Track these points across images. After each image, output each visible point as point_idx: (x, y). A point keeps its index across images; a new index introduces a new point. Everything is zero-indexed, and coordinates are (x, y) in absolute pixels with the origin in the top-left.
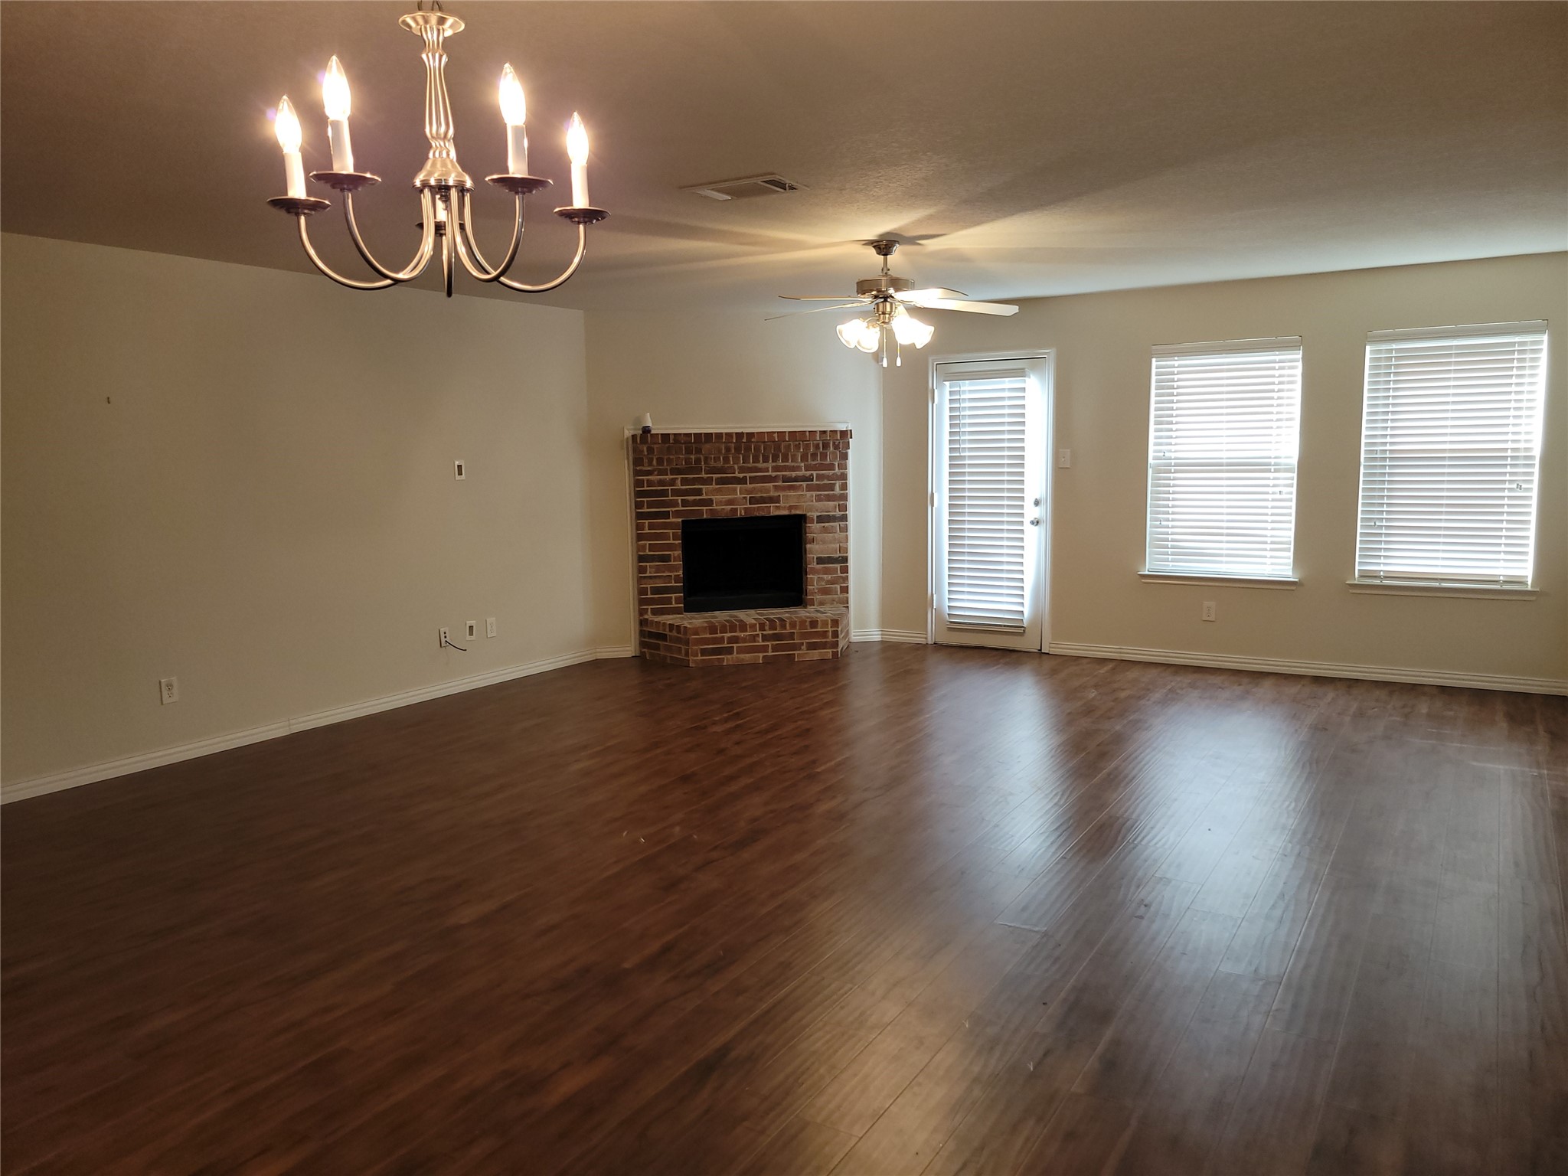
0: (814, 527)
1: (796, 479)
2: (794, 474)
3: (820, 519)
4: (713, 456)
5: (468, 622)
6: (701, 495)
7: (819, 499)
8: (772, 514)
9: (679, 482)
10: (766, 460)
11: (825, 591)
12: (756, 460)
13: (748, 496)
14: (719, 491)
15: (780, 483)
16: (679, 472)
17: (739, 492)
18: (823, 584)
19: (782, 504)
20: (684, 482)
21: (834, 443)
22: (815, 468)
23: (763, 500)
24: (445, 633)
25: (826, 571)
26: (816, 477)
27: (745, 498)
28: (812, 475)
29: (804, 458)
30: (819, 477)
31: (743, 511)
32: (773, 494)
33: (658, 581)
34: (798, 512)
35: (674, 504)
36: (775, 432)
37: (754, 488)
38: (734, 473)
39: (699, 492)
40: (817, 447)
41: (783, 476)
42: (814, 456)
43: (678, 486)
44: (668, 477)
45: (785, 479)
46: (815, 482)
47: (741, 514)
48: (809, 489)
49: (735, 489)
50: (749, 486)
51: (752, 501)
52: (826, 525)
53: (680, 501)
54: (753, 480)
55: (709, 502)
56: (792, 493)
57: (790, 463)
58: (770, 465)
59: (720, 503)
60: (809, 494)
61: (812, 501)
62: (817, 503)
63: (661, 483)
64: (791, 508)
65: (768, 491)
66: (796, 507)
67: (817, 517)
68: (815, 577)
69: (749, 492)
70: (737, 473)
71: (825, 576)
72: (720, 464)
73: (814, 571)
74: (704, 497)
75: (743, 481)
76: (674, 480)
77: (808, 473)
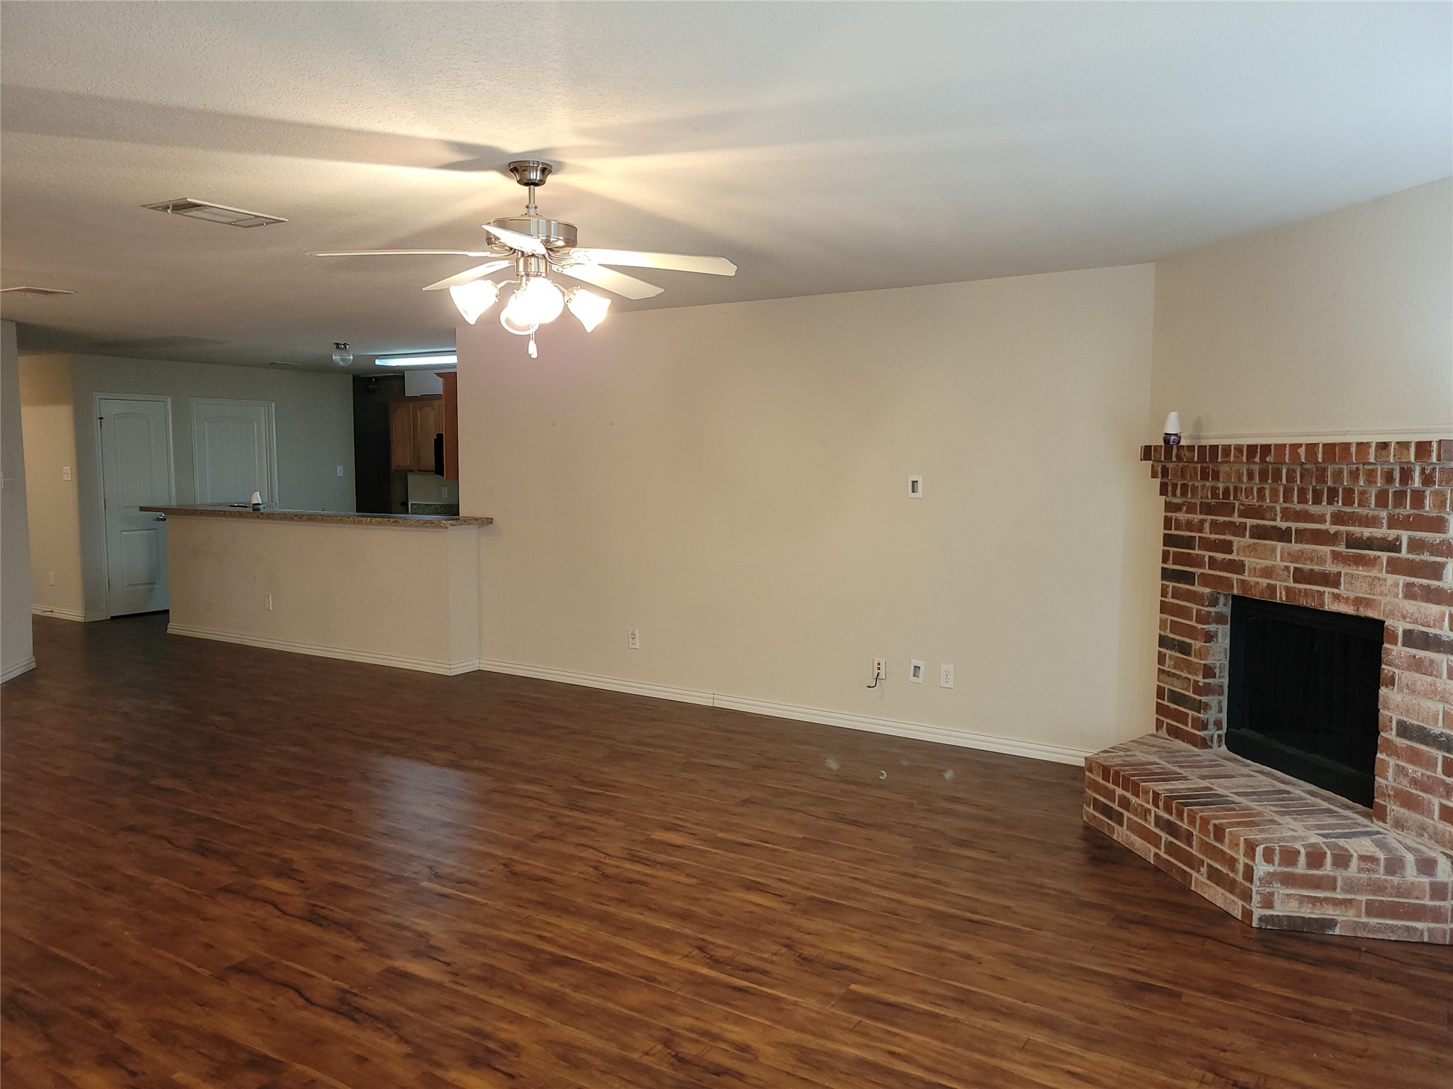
0: (1395, 652)
1: (1370, 544)
2: (1367, 532)
3: (1411, 639)
4: (1244, 487)
5: (912, 660)
6: (1231, 552)
7: (1410, 593)
8: (1326, 608)
9: (1207, 526)
10: (1317, 501)
11: (1409, 802)
12: (1302, 499)
13: (1292, 566)
14: (1253, 548)
15: (1342, 549)
16: (1207, 509)
17: (1279, 555)
18: (1404, 784)
19: (1342, 591)
20: (1215, 527)
21: (1423, 470)
22: (1405, 524)
23: (1311, 577)
24: (879, 664)
25: (1414, 757)
26: (1408, 545)
27: (1287, 568)
28: (1398, 539)
29: (1382, 501)
30: (1415, 546)
31: (1284, 593)
32: (1330, 567)
33: (1176, 681)
34: (1371, 614)
35: (1197, 562)
36: (1301, 445)
37: (1302, 551)
38: (1275, 520)
39: (1227, 546)
40: (1389, 478)
41: (1348, 533)
42: (1400, 496)
43: (1207, 534)
44: (1197, 517)
45: (1353, 542)
46: (1404, 553)
47: (1281, 598)
48: (1394, 567)
49: (1273, 550)
50: (1295, 547)
51: (1300, 576)
52: (1420, 654)
53: (1207, 559)
54: (1302, 536)
55: (1238, 567)
56: (1360, 571)
57: (1355, 509)
58: (1326, 509)
59: (1254, 571)
60: (1392, 578)
61: (1397, 596)
62: (1406, 602)
63: (1189, 526)
64: (1358, 601)
65: (1322, 561)
66: (1368, 603)
67: (1405, 631)
68: (1392, 761)
69: (1295, 558)
70: (1278, 519)
71: (1410, 768)
72: (1254, 501)
73: (1393, 751)
74: (1234, 556)
75: (1284, 536)
76: (1202, 522)
77: (1392, 534)
